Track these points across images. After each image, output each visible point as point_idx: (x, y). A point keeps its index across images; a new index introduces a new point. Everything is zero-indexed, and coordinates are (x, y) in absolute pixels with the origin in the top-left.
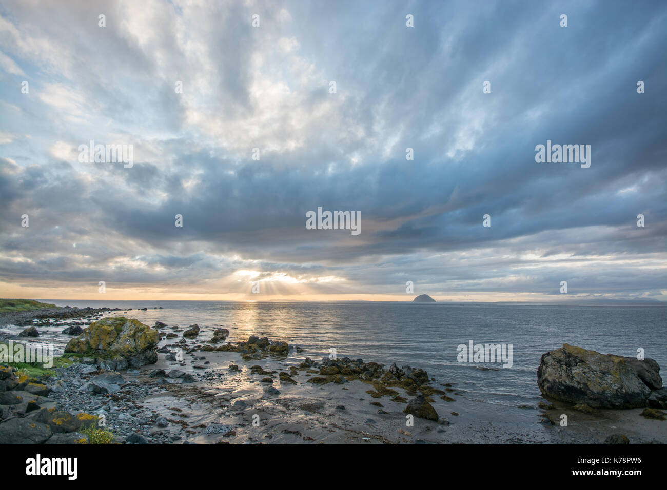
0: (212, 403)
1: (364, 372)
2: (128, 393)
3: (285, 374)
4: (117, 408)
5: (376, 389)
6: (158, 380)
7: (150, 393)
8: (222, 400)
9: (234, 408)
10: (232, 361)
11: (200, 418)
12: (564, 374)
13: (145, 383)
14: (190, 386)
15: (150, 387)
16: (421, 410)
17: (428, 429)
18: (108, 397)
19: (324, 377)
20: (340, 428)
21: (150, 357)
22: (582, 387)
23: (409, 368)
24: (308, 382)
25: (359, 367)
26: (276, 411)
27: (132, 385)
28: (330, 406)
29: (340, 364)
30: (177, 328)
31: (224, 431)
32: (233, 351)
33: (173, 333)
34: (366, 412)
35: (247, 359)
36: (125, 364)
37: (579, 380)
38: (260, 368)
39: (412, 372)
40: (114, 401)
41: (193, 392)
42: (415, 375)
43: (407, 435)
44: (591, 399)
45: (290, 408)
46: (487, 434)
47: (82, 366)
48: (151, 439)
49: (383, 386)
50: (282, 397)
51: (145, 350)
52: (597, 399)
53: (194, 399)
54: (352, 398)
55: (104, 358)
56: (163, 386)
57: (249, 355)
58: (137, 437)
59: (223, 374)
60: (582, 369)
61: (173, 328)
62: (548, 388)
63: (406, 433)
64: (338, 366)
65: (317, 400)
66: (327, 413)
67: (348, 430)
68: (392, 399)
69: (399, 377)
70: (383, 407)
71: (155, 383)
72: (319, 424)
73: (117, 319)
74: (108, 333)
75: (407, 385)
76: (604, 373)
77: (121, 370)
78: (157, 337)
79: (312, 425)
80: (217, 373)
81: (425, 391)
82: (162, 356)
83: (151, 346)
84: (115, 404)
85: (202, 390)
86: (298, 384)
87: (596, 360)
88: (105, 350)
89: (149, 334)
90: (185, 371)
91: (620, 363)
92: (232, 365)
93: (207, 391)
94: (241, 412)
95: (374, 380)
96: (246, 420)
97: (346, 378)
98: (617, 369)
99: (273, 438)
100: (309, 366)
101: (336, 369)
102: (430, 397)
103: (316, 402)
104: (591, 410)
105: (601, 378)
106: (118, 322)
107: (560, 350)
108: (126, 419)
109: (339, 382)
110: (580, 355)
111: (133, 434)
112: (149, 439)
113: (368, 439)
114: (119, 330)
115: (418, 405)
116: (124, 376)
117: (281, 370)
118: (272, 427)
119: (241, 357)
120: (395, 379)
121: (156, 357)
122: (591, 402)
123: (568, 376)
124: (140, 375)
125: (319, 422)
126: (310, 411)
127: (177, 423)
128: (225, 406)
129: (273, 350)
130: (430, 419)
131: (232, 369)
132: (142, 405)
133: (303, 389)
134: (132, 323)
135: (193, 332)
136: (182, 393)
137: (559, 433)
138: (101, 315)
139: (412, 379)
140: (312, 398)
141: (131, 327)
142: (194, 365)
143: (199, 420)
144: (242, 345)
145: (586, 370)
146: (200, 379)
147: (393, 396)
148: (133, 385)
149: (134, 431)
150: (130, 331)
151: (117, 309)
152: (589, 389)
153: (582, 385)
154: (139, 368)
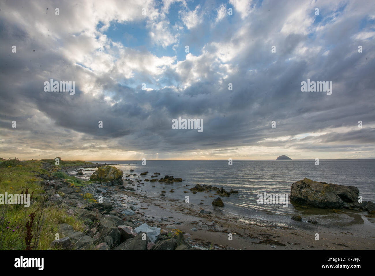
6: (122, 190)
12: (298, 192)
21: (120, 182)
22: (305, 198)
36: (111, 184)
37: (304, 195)
47: (95, 184)
51: (118, 179)
55: (103, 182)
74: (105, 172)
76: (317, 192)
77: (110, 186)
83: (120, 177)
87: (315, 185)
88: (104, 178)
89: (119, 172)
90: (133, 187)
91: (327, 187)
98: (324, 190)
105: (314, 194)
106: (108, 168)
114: (108, 171)
121: (123, 182)
123: (300, 193)
134: (113, 168)
139: (227, 193)
145: (308, 190)
150: (112, 171)
152: (308, 199)
153: (305, 197)
154: (116, 186)
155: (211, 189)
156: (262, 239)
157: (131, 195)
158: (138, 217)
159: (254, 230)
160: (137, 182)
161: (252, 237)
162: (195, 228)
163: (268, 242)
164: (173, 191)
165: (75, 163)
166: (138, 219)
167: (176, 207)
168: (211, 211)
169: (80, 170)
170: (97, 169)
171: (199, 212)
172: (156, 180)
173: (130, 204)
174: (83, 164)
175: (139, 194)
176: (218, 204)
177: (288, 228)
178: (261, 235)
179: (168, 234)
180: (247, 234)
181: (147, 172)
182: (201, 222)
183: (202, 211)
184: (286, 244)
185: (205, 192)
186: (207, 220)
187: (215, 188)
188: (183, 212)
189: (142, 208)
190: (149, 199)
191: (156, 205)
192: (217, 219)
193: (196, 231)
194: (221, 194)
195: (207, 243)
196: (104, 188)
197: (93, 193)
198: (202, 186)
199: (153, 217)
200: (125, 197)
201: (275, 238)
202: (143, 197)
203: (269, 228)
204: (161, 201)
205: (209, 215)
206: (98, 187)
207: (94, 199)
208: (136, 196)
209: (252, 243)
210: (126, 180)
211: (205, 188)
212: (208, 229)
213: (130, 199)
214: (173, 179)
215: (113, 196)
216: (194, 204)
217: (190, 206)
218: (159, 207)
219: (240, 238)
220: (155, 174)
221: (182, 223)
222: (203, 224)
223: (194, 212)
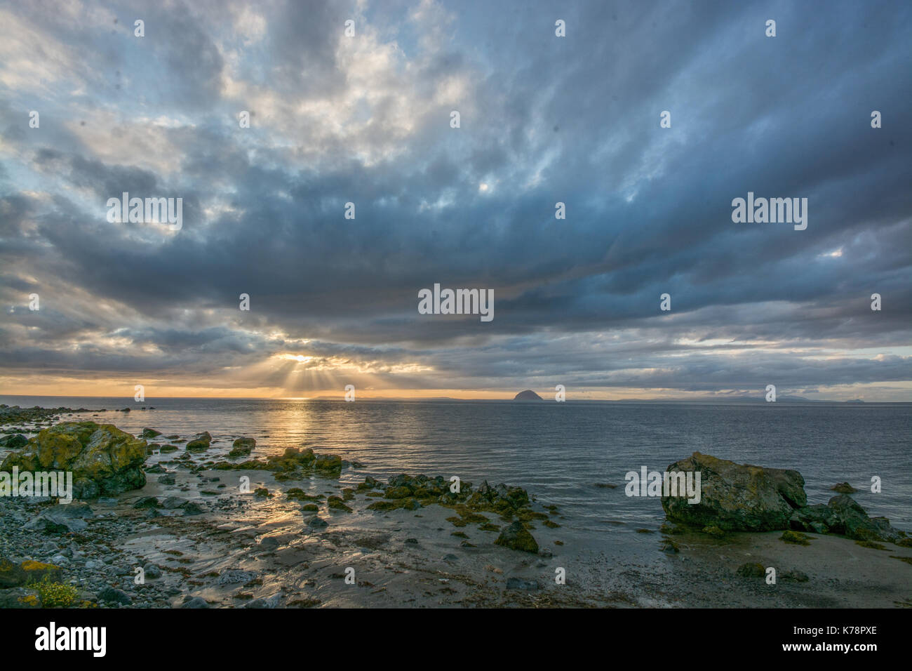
0: (229, 542)
1: (445, 493)
2: (102, 530)
3: (337, 499)
4: (83, 553)
5: (460, 515)
6: (147, 512)
7: (133, 530)
8: (244, 537)
9: (260, 548)
10: (260, 483)
11: (209, 563)
13: (126, 516)
14: (196, 518)
15: (134, 522)
16: (517, 539)
17: (525, 564)
18: (69, 537)
19: (391, 501)
20: (409, 568)
21: (134, 480)
22: (712, 505)
23: (504, 487)
24: (368, 508)
25: (438, 487)
26: (321, 549)
27: (106, 520)
28: (397, 540)
29: (413, 484)
30: (177, 437)
31: (245, 580)
32: (261, 468)
33: (171, 444)
34: (445, 546)
35: (282, 479)
36: (94, 490)
37: (709, 496)
38: (300, 491)
39: (509, 491)
40: (79, 542)
41: (199, 528)
42: (511, 496)
43: (497, 572)
44: (722, 520)
45: (342, 544)
46: (597, 566)
48: (136, 595)
49: (469, 511)
50: (330, 530)
51: (126, 469)
52: (730, 519)
53: (202, 537)
54: (427, 528)
56: (154, 520)
57: (284, 474)
58: (114, 592)
59: (245, 502)
60: (713, 483)
61: (170, 438)
62: (673, 507)
63: (496, 570)
64: (410, 487)
65: (379, 532)
66: (393, 548)
67: (421, 570)
68: (480, 527)
69: (490, 499)
70: (468, 538)
71: (143, 516)
72: (381, 564)
73: (82, 424)
74: (68, 446)
75: (501, 508)
76: (740, 487)
77: (89, 498)
78: (145, 451)
79: (372, 566)
80: (238, 499)
81: (523, 516)
82: (152, 478)
83: (136, 463)
84: (79, 547)
85: (214, 525)
86: (355, 512)
87: (731, 471)
89: (132, 446)
90: (187, 498)
91: (758, 475)
92: (260, 489)
93: (222, 526)
94: (272, 552)
95: (458, 503)
96: (278, 564)
97: (420, 501)
98: (754, 483)
99: (317, 585)
100: (371, 487)
101: (407, 490)
102: (530, 523)
103: (378, 534)
104: (722, 533)
105: (735, 494)
106: (84, 429)
107: (689, 460)
108: (97, 567)
109: (410, 508)
110: (712, 466)
111: (108, 589)
112: (132, 594)
113: (446, 580)
114: (84, 441)
115: (514, 534)
116: (92, 507)
117: (330, 493)
118: (316, 571)
119: (274, 477)
120: (485, 501)
121: (144, 480)
122: (722, 523)
124: (119, 505)
125: (382, 562)
126: (370, 548)
127: (175, 571)
128: (247, 546)
129: (319, 466)
130: (528, 551)
131: (260, 494)
132: (122, 547)
133: (361, 518)
134: (106, 430)
135: (201, 444)
136: (183, 530)
137: (683, 562)
138: (57, 419)
139: (507, 500)
140: (372, 530)
141: (105, 437)
142: (201, 490)
143: (209, 566)
144: (275, 459)
145: (719, 484)
146: (211, 509)
147: (482, 524)
148: (108, 520)
149: (110, 584)
150: (103, 441)
151: (82, 410)
152: (720, 508)
153: (713, 503)
154: (118, 495)
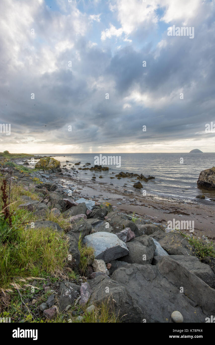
21: (59, 170)
36: (52, 172)
47: (40, 171)
51: (57, 167)
55: (46, 170)
74: (46, 162)
83: (59, 166)
88: (45, 167)
89: (57, 162)
106: (48, 159)
114: (48, 162)
121: (61, 170)
123: (206, 178)
134: (52, 159)
139: (146, 179)
150: (52, 161)
152: (212, 183)
153: (210, 182)
154: (56, 173)
155: (132, 175)
156: (172, 210)
157: (68, 179)
158: (75, 195)
159: (166, 204)
160: (73, 170)
161: (164, 209)
162: (120, 203)
163: (176, 212)
164: (102, 177)
165: (20, 156)
166: (76, 196)
167: (105, 188)
168: (133, 191)
169: (25, 161)
170: (39, 160)
171: (123, 192)
172: (88, 169)
173: (68, 186)
174: (27, 156)
175: (75, 179)
176: (138, 187)
177: (193, 204)
178: (171, 208)
179: (100, 206)
180: (160, 207)
181: (80, 163)
182: (125, 199)
183: (126, 191)
184: (190, 214)
185: (128, 178)
186: (129, 198)
187: (136, 175)
188: (110, 192)
189: (78, 189)
190: (83, 182)
191: (89, 187)
192: (137, 197)
193: (121, 204)
194: (141, 179)
195: (130, 212)
196: (47, 175)
197: (39, 178)
198: (126, 173)
199: (87, 195)
200: (64, 181)
201: (182, 210)
202: (79, 181)
203: (178, 203)
204: (92, 184)
205: (131, 194)
206: (42, 173)
207: (41, 182)
208: (73, 181)
209: (164, 213)
210: (63, 168)
211: (127, 175)
212: (130, 203)
213: (68, 182)
214: (101, 168)
215: (55, 180)
216: (119, 187)
217: (116, 187)
218: (91, 188)
219: (155, 209)
220: (86, 164)
221: (110, 199)
222: (126, 200)
223: (119, 192)
